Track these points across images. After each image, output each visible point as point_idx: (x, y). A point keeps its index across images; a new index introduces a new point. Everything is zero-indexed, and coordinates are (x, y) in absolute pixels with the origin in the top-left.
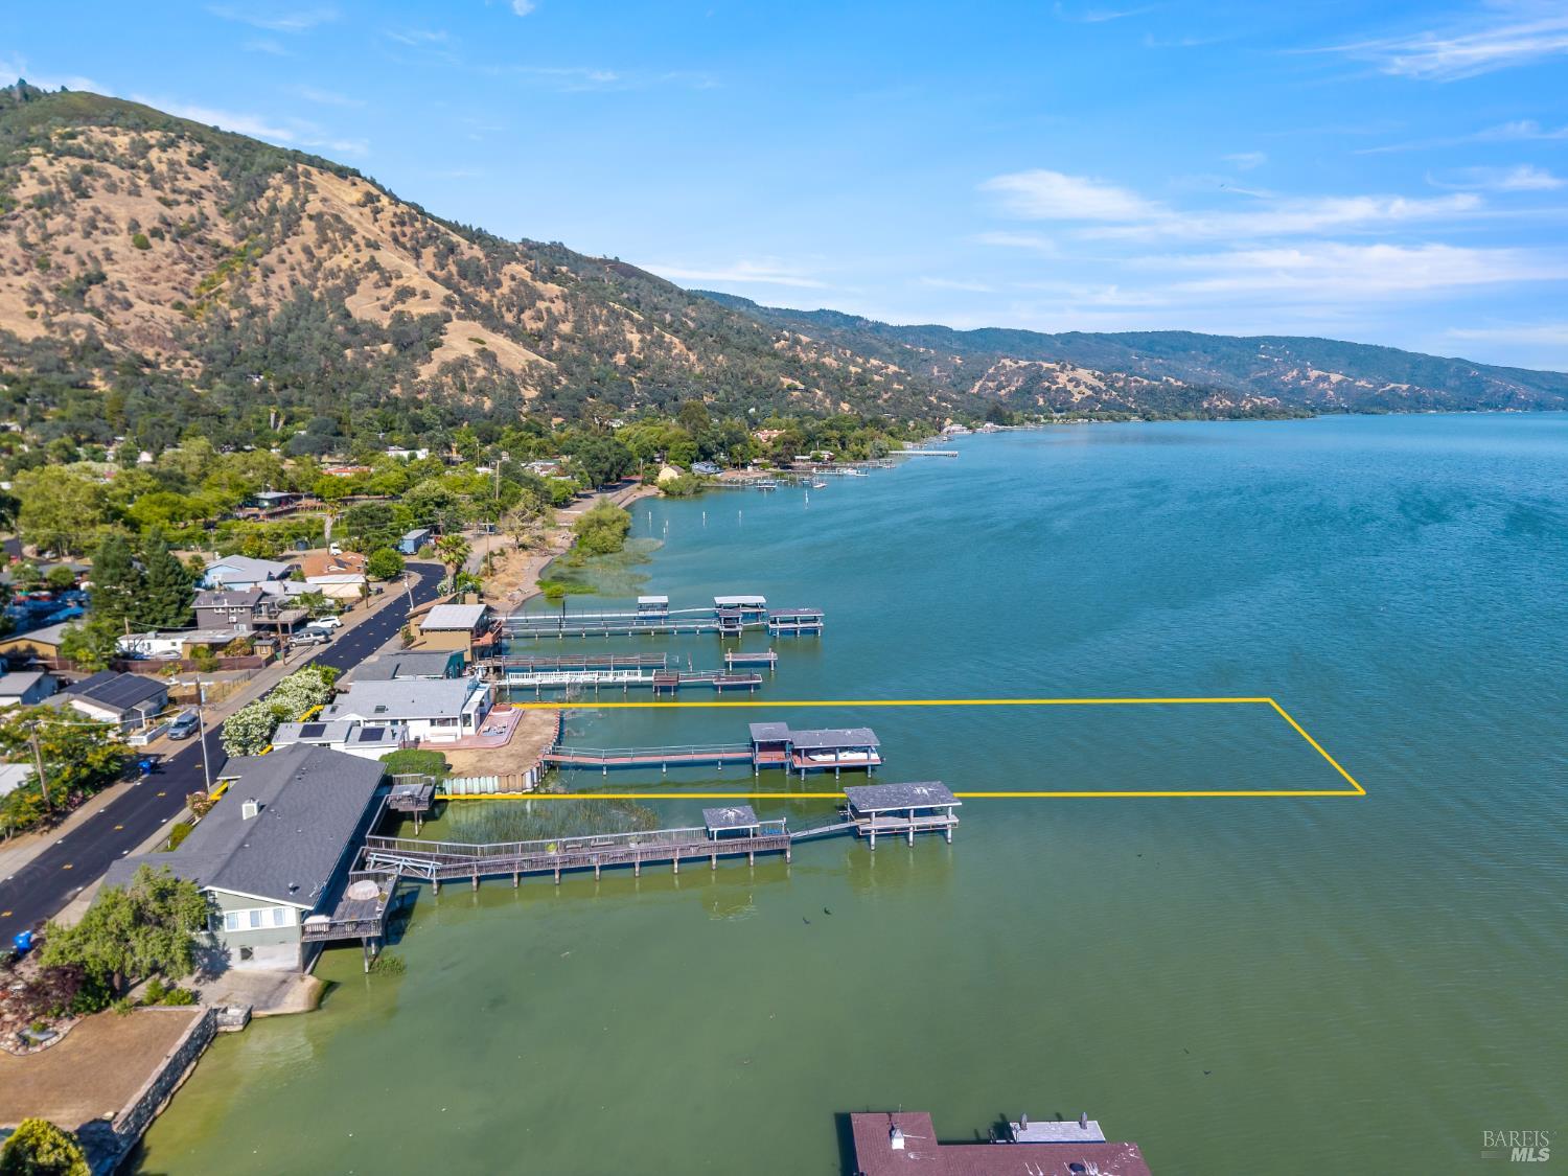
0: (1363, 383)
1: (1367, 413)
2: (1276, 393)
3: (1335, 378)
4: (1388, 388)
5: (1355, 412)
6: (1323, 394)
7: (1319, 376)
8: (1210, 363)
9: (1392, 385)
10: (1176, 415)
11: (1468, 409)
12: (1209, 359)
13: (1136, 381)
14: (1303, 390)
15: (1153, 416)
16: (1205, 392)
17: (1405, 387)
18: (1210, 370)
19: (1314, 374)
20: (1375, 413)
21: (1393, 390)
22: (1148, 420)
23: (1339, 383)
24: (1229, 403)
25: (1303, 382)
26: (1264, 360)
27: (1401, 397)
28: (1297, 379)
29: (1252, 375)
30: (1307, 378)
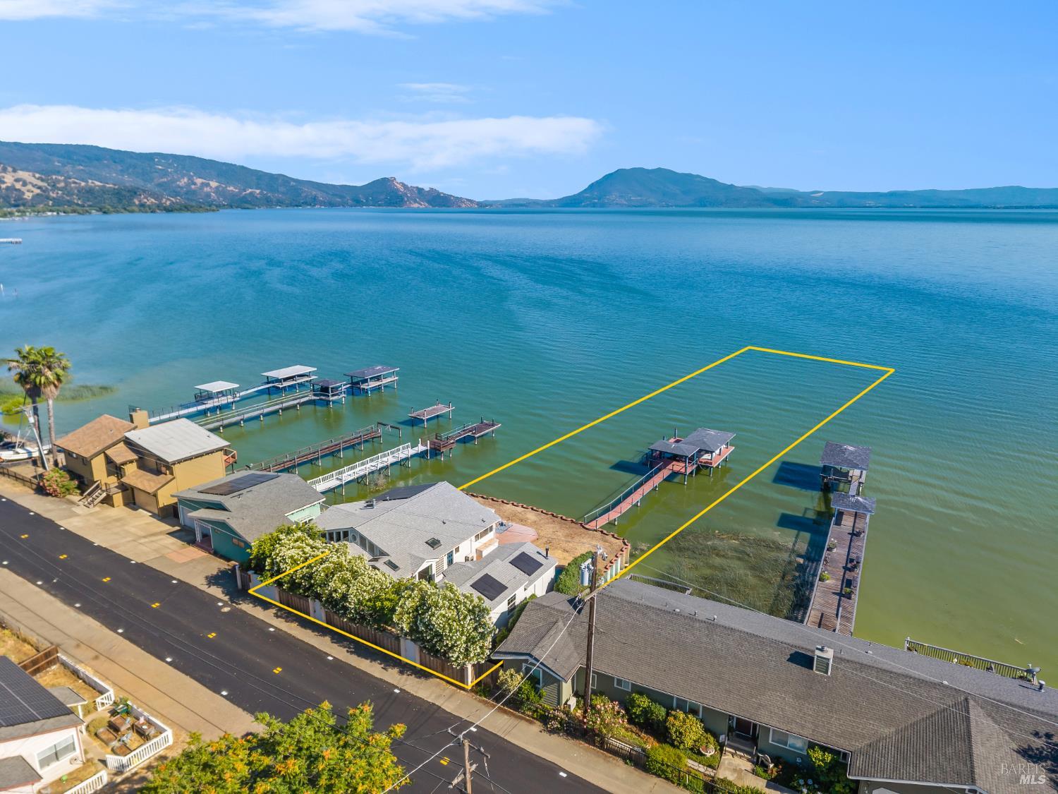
0: (231, 188)
1: (245, 208)
2: (176, 194)
3: (214, 184)
4: (248, 192)
5: (237, 207)
6: (208, 195)
7: (202, 183)
8: (122, 171)
9: (250, 190)
10: (125, 209)
11: (297, 206)
12: (120, 168)
13: (75, 183)
14: (194, 192)
15: (108, 210)
16: (134, 192)
17: (258, 191)
18: (123, 176)
19: (199, 181)
20: (248, 208)
21: (251, 193)
22: (105, 213)
23: (217, 188)
24: (153, 200)
25: (193, 187)
26: (160, 169)
27: (256, 198)
28: (188, 185)
29: (155, 180)
30: (195, 184)
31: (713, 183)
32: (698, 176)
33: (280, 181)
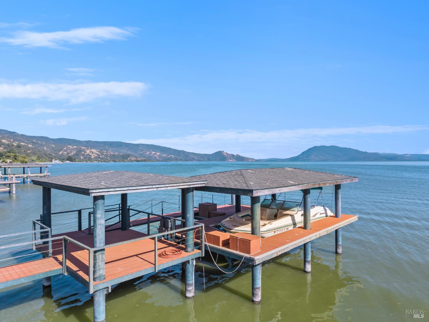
0: (164, 155)
1: (167, 161)
2: (145, 157)
3: (158, 154)
4: (170, 156)
5: (164, 161)
6: (156, 157)
7: (154, 153)
8: (128, 150)
9: (171, 156)
10: (123, 161)
11: (186, 161)
12: (127, 149)
13: (109, 153)
14: (151, 156)
15: (116, 161)
16: (128, 156)
17: (173, 156)
18: (128, 151)
19: (153, 153)
20: (168, 162)
21: (171, 157)
22: (115, 162)
23: (159, 155)
24: (135, 159)
25: (151, 155)
26: (141, 149)
27: (173, 158)
28: (149, 154)
29: (139, 153)
30: (152, 154)
31: (357, 151)
32: (350, 148)
33: (182, 153)
